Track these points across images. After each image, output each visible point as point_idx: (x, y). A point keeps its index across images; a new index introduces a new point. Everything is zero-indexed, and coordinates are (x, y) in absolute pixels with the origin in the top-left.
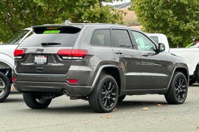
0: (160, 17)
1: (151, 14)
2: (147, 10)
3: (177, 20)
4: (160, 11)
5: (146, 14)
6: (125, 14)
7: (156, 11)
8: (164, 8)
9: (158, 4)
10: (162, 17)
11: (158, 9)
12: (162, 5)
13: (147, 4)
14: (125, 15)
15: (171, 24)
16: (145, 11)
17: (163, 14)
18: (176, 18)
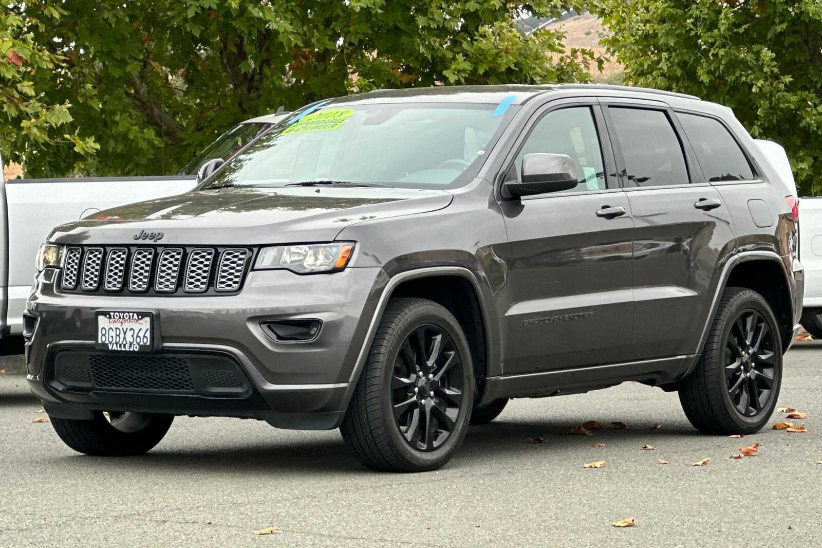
0: (721, 77)
1: (683, 64)
2: (668, 50)
3: (790, 88)
4: (722, 52)
5: (664, 66)
6: (600, 62)
7: (706, 52)
8: (736, 40)
9: (713, 25)
10: (730, 79)
11: (712, 45)
12: (729, 29)
13: (667, 26)
14: (600, 68)
15: (765, 103)
16: (660, 51)
17: (734, 64)
18: (788, 79)
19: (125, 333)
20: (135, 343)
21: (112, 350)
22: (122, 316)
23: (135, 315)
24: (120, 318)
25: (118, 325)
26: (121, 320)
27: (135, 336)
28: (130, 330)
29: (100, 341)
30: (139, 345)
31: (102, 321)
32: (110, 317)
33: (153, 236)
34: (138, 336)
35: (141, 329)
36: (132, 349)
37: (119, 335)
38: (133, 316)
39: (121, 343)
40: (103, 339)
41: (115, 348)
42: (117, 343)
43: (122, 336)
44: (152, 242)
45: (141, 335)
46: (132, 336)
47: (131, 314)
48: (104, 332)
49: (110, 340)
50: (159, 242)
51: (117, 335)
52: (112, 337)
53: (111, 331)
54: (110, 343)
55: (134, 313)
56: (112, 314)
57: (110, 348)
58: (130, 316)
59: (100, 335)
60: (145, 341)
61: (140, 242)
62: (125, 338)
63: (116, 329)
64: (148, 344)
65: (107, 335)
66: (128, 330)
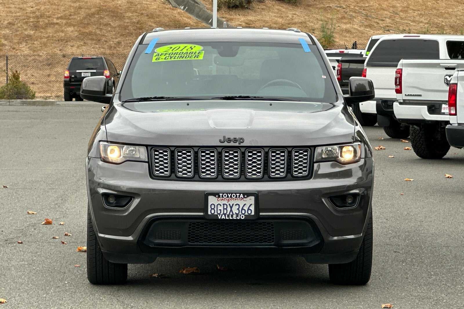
19: (231, 207)
20: (240, 213)
21: (221, 219)
22: (229, 196)
23: (242, 195)
24: (228, 197)
25: (226, 202)
26: (228, 199)
27: (240, 209)
28: (236, 205)
29: (209, 213)
30: (245, 215)
31: (212, 200)
32: (219, 196)
33: (235, 140)
34: (242, 209)
35: (245, 204)
36: (238, 218)
37: (226, 209)
38: (239, 196)
39: (228, 213)
40: (213, 212)
41: (223, 217)
42: (225, 215)
43: (229, 209)
44: (237, 144)
45: (246, 208)
46: (238, 209)
47: (238, 195)
48: (213, 207)
49: (219, 212)
50: (242, 145)
51: (224, 209)
52: (220, 210)
53: (219, 206)
54: (219, 214)
55: (240, 194)
56: (221, 194)
57: (220, 218)
58: (237, 196)
59: (209, 209)
60: (249, 212)
61: (226, 144)
62: (231, 211)
63: (224, 204)
64: (253, 213)
65: (216, 209)
66: (234, 205)
